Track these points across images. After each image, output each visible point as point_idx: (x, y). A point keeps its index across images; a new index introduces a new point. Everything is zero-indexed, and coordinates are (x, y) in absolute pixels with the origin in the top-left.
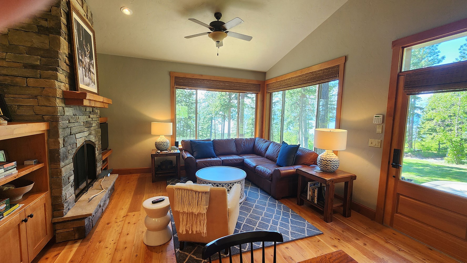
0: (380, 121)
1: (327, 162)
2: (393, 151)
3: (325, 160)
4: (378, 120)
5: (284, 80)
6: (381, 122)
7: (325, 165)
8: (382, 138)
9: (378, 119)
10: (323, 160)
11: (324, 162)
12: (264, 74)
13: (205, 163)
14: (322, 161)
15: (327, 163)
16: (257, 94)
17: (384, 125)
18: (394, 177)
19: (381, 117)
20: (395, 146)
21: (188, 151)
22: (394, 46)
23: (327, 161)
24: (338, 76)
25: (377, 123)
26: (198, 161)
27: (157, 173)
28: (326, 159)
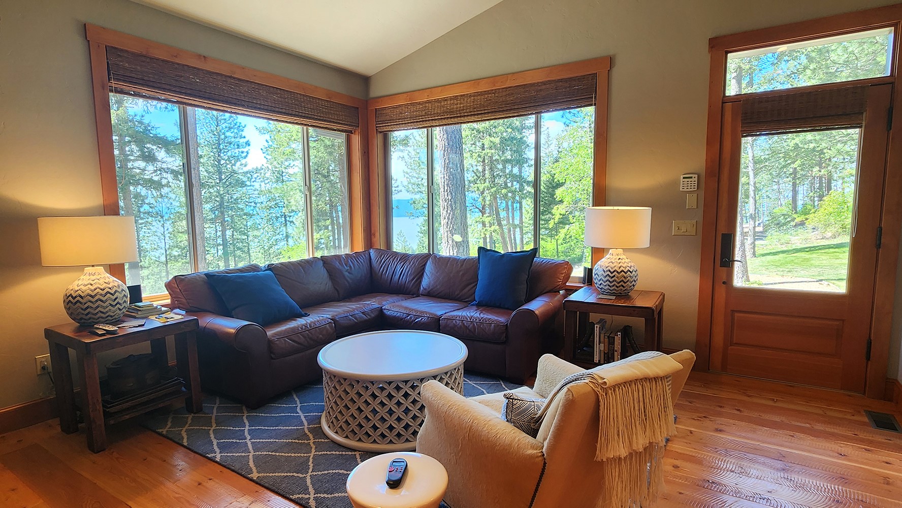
0: (693, 185)
1: (625, 275)
2: (719, 239)
3: (621, 272)
4: (689, 185)
5: (438, 101)
6: (696, 187)
7: (620, 282)
8: (699, 216)
9: (689, 183)
10: (617, 272)
11: (619, 276)
12: (365, 80)
13: (293, 337)
14: (614, 274)
15: (625, 277)
16: (349, 133)
17: (702, 193)
18: (724, 283)
19: (695, 178)
20: (722, 229)
21: (211, 312)
22: (712, 48)
23: (625, 273)
24: (595, 97)
25: (687, 190)
26: (270, 332)
27: (112, 410)
28: (622, 268)
